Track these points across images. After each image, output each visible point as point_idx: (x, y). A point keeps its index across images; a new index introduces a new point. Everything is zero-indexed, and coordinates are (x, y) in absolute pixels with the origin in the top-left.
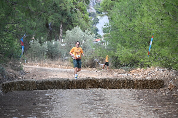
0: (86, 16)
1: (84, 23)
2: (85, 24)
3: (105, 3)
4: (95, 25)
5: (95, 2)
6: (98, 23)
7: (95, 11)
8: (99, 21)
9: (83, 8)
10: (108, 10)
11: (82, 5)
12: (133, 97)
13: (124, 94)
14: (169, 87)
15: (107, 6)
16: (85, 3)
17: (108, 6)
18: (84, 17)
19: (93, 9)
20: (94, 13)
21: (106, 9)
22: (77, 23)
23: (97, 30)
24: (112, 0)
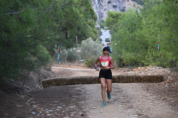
2: (94, 36)
4: (100, 36)
6: (102, 35)
10: (110, 25)
12: (143, 89)
13: (135, 87)
14: (168, 81)
16: (93, 20)
18: (93, 30)
20: (98, 28)
23: (101, 40)
24: (113, 18)
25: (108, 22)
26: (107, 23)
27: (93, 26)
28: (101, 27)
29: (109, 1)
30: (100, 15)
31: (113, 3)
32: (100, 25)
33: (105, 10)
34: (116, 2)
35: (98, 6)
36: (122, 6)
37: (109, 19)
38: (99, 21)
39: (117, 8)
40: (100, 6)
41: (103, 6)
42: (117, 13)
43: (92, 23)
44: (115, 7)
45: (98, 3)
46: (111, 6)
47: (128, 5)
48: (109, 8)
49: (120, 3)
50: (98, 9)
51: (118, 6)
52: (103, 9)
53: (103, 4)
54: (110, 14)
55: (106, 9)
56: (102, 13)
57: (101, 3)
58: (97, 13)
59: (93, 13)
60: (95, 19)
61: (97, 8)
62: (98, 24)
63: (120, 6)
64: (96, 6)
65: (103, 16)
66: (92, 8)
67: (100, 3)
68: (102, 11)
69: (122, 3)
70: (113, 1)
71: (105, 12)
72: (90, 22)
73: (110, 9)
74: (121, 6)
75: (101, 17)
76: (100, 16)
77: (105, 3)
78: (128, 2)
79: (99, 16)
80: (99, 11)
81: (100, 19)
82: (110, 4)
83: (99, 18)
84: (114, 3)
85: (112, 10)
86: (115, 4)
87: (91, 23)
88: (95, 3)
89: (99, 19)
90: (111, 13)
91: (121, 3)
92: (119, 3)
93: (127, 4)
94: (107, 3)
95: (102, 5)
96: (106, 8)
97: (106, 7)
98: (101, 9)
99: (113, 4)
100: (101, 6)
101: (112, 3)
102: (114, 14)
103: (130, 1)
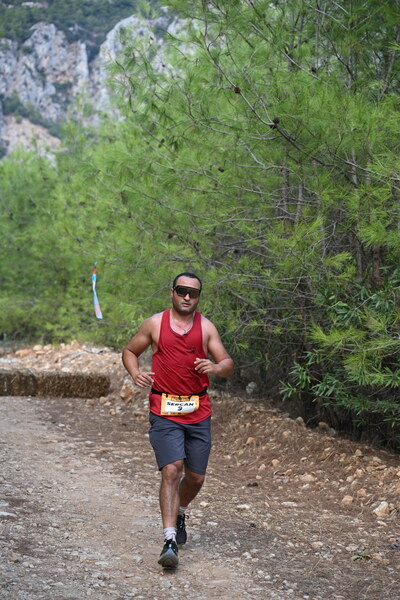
47: (18, 136)
78: (19, 126)
93: (16, 133)
103: (26, 122)
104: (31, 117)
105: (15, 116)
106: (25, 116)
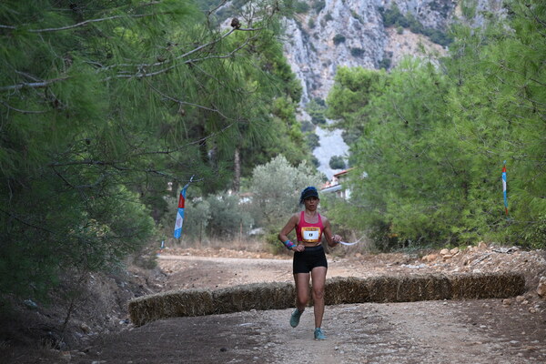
0: (294, 130)
1: (291, 145)
2: (294, 149)
3: (336, 96)
4: (312, 151)
5: (309, 97)
6: (318, 145)
7: (309, 119)
8: (319, 142)
9: (287, 111)
10: (345, 114)
11: (283, 105)
12: (460, 321)
13: (432, 314)
14: (540, 292)
15: (341, 103)
16: (290, 99)
17: (345, 105)
18: (291, 132)
19: (303, 112)
20: (307, 123)
21: (341, 111)
22: (276, 149)
23: (316, 163)
24: (354, 90)
25: (336, 104)
26: (336, 108)
27: (288, 118)
28: (314, 119)
29: (337, 36)
30: (311, 80)
31: (350, 41)
32: (311, 115)
33: (325, 65)
34: (361, 37)
35: (303, 53)
36: (380, 49)
37: (340, 93)
38: (309, 101)
39: (366, 58)
40: (308, 54)
41: (321, 52)
42: (365, 73)
43: (286, 107)
44: (357, 53)
45: (304, 43)
46: (346, 52)
47: (401, 46)
48: (340, 57)
49: (374, 39)
50: (304, 62)
51: (367, 50)
52: (321, 63)
53: (319, 45)
54: (343, 79)
55: (330, 63)
56: (318, 76)
57: (314, 43)
58: (302, 74)
59: (287, 76)
60: (296, 95)
61: (299, 58)
62: (306, 111)
63: (373, 52)
64: (295, 52)
65: (321, 85)
66: (286, 60)
67: (311, 44)
68: (317, 68)
69: (379, 39)
70: (351, 35)
71: (326, 70)
72: (278, 107)
73: (342, 60)
74: (377, 49)
75: (314, 87)
76: (311, 86)
77: (325, 43)
78: (401, 36)
79: (308, 83)
80: (305, 67)
81: (312, 95)
82: (341, 45)
83: (309, 91)
84: (355, 40)
85: (349, 65)
86: (357, 44)
87: (283, 110)
88: (292, 44)
89: (306, 94)
90: (348, 73)
91: (377, 41)
92: (372, 41)
93: (398, 44)
94: (331, 43)
95: (315, 50)
96: (329, 58)
97: (328, 56)
98: (314, 62)
99: (351, 45)
100: (314, 54)
101: (347, 40)
102: (356, 77)
103: (407, 32)
104: (411, 26)
105: (396, 27)
106: (406, 26)
